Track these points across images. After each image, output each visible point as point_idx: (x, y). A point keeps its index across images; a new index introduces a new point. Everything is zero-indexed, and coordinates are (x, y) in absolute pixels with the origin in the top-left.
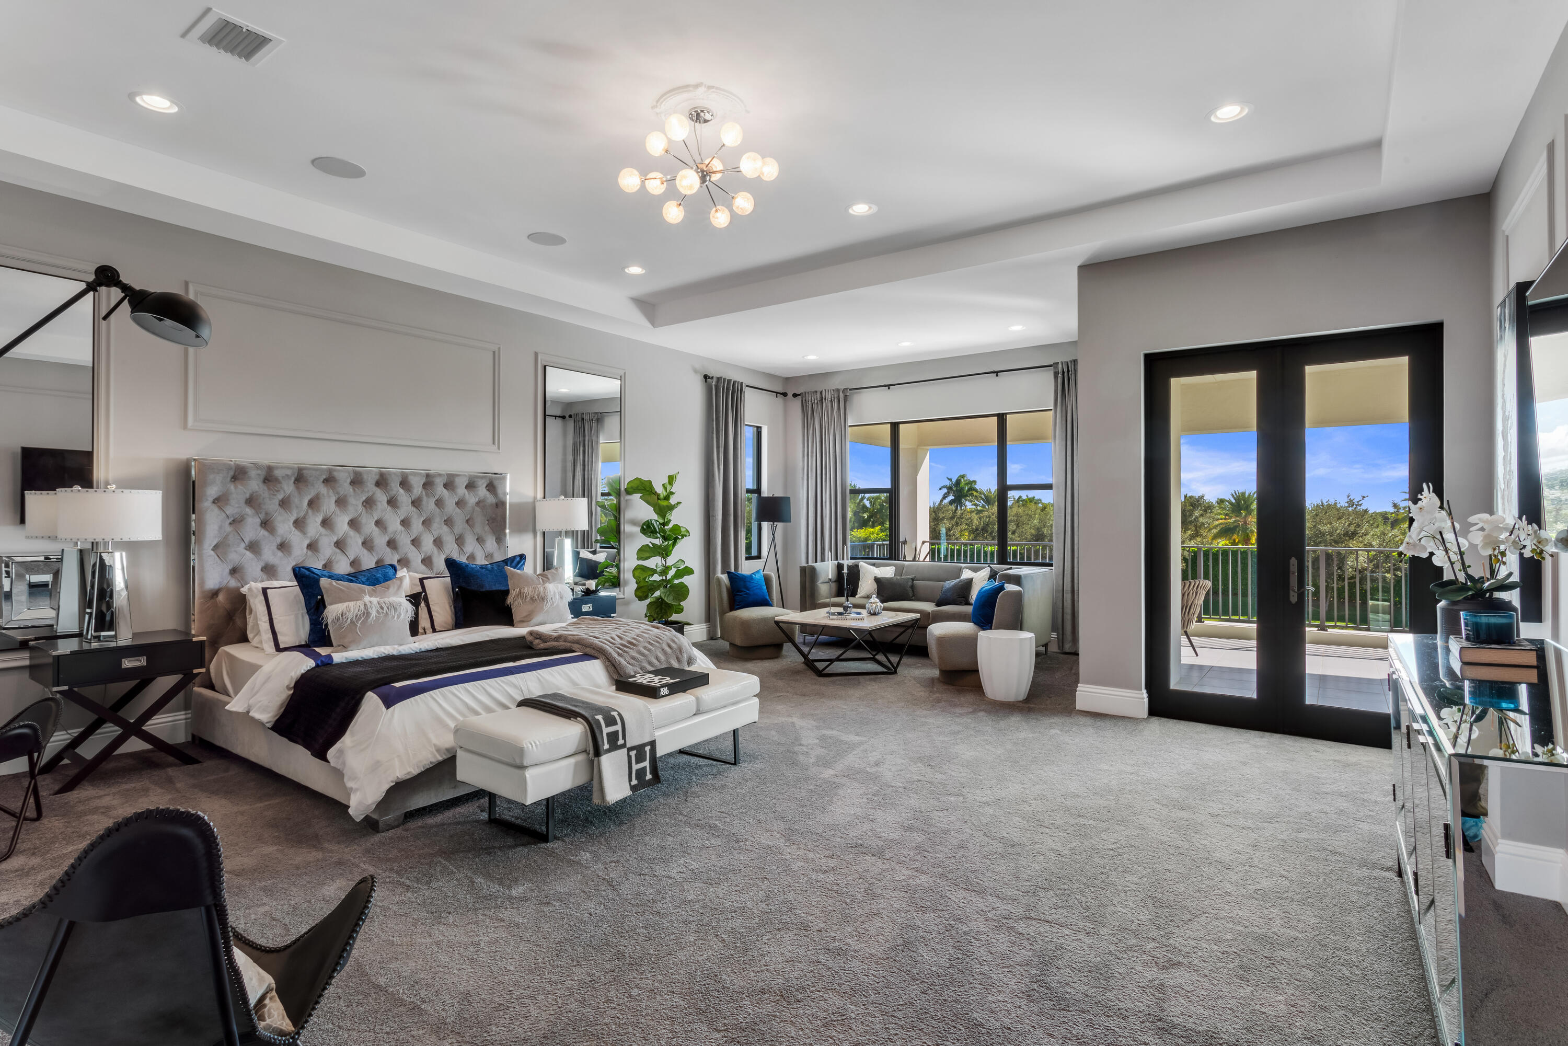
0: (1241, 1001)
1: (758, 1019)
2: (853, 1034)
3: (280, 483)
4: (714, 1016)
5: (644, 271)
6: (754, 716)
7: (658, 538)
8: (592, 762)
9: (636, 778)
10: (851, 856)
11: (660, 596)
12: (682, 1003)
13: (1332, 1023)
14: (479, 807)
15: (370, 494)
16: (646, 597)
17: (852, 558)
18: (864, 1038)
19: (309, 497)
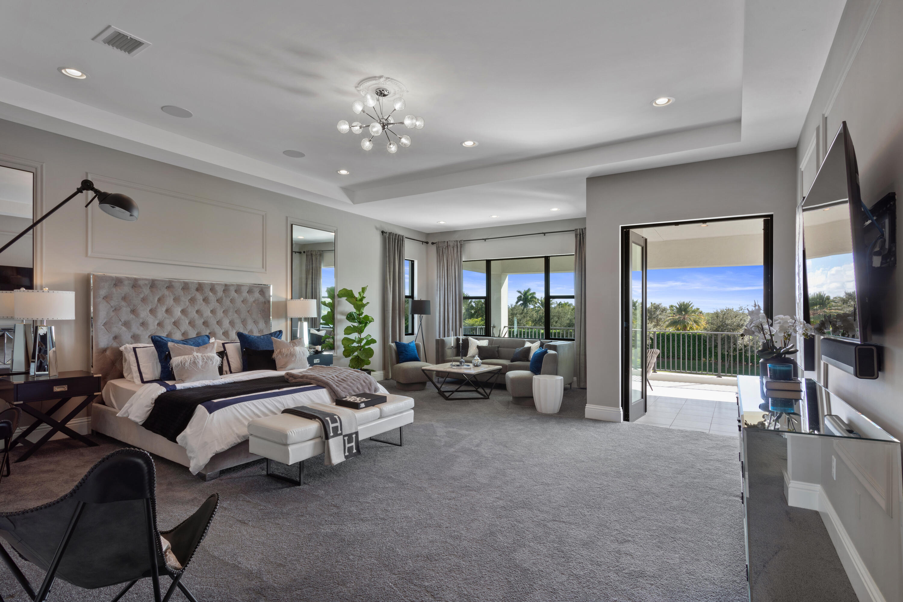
0: (657, 557)
1: (415, 569)
2: (464, 575)
3: (141, 288)
4: (393, 567)
5: (349, 173)
6: (411, 420)
7: (356, 322)
8: (324, 443)
9: (348, 452)
10: (463, 491)
11: (357, 355)
12: (376, 562)
13: (700, 566)
14: (261, 468)
15: (193, 295)
16: (349, 356)
17: (464, 335)
18: (469, 576)
19: (158, 297)
